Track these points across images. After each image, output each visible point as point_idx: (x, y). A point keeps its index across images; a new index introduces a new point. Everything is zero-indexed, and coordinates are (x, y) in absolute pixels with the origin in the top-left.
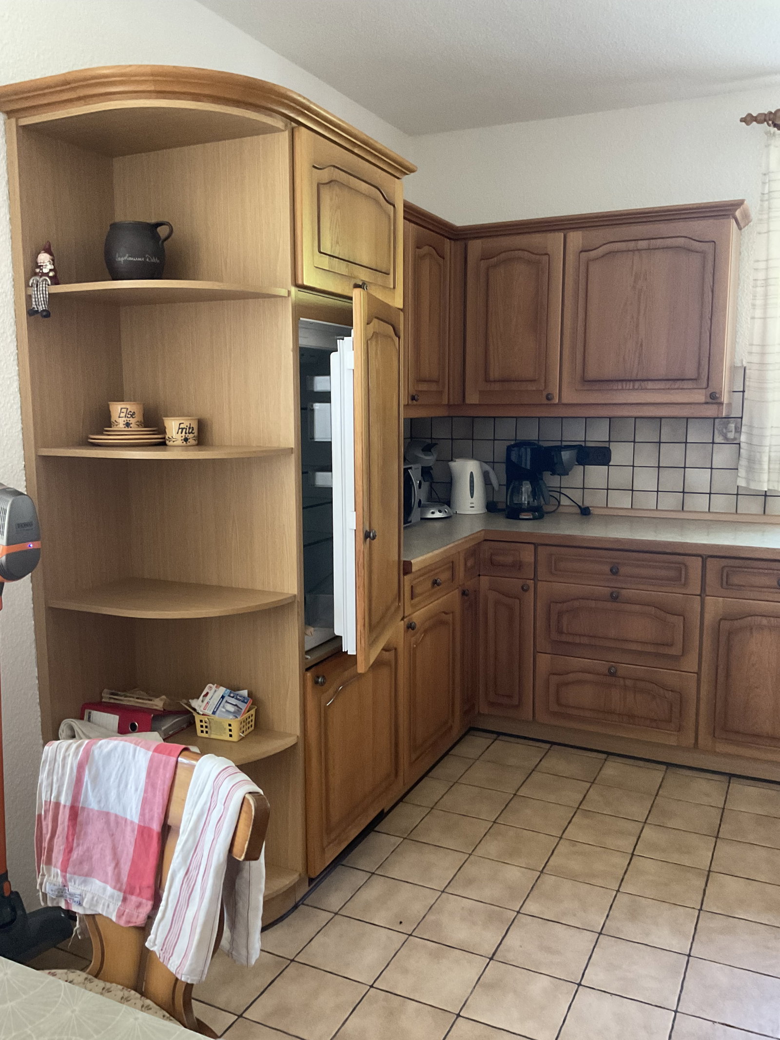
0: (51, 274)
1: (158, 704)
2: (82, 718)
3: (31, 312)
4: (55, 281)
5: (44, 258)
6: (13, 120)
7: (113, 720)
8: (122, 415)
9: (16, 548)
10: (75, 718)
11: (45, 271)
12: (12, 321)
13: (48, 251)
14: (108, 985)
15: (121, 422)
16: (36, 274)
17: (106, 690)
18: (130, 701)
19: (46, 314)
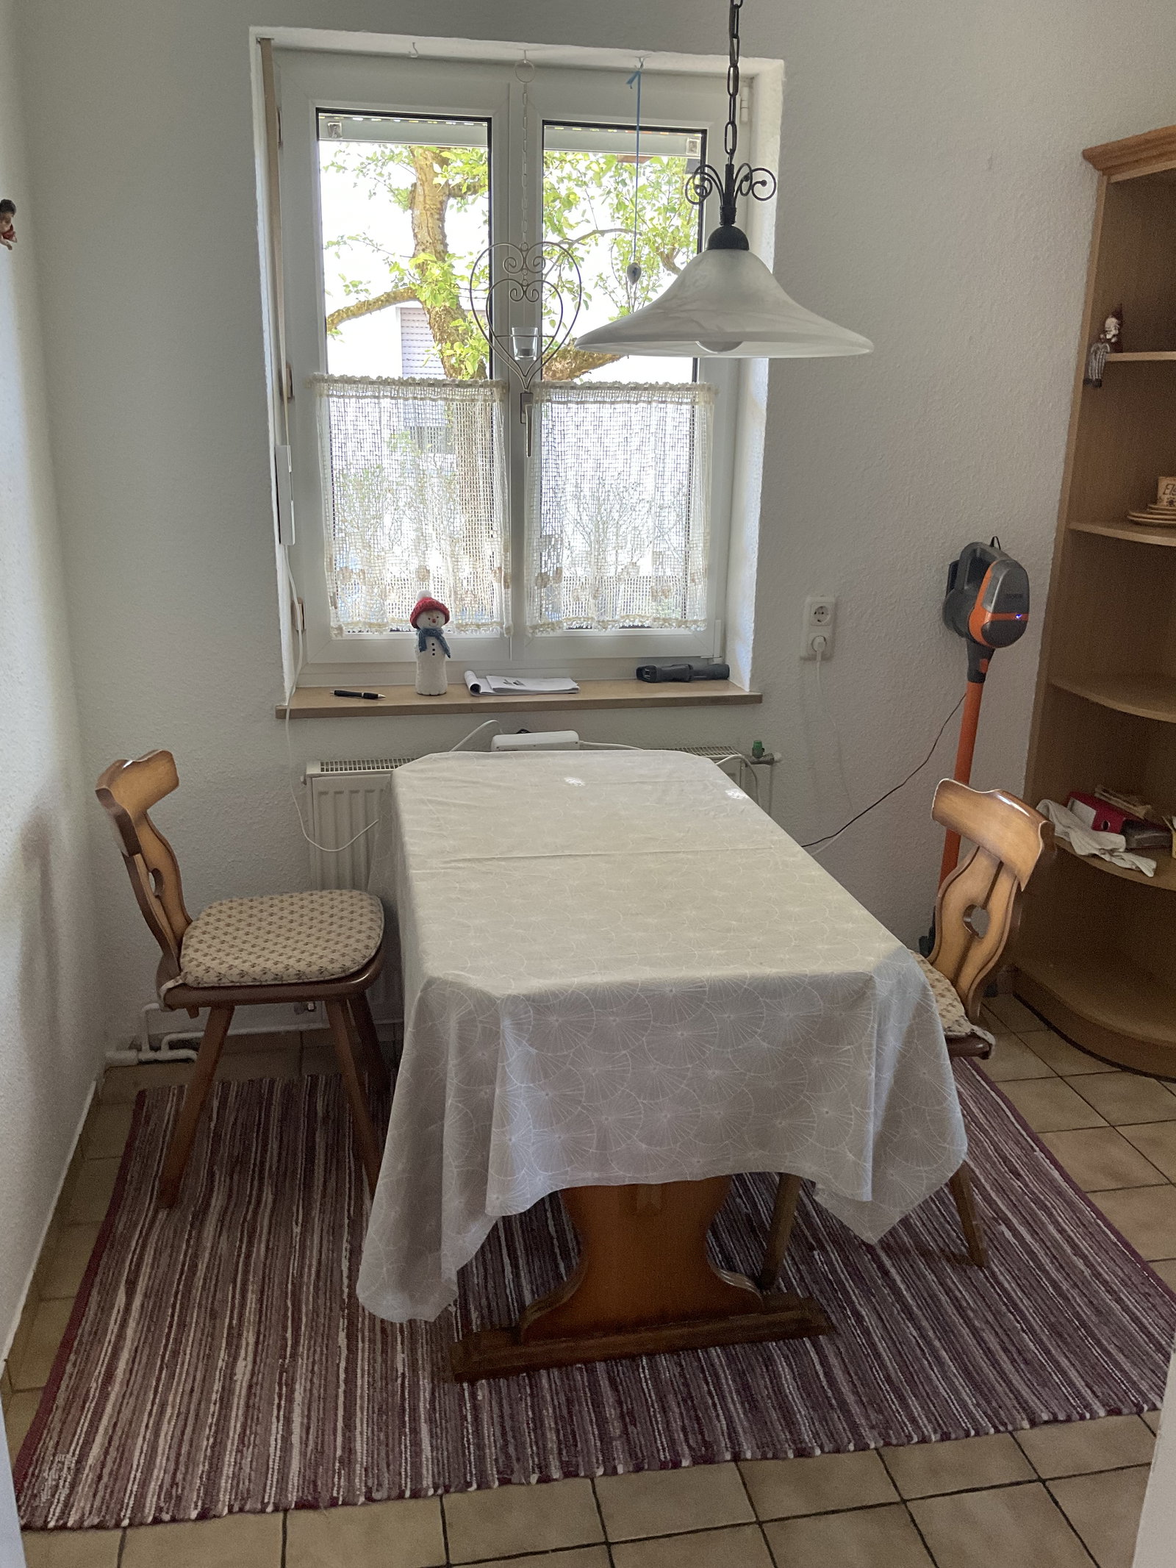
0: (1113, 340)
1: (1140, 811)
2: (1065, 805)
3: (1087, 381)
4: (1117, 347)
5: (1111, 323)
6: (1105, 177)
7: (1090, 813)
8: (1168, 491)
9: (1002, 617)
10: (1056, 801)
11: (1109, 337)
12: (1071, 389)
13: (1118, 315)
14: (934, 970)
15: (1166, 498)
16: (1099, 340)
17: (1099, 786)
18: (1118, 802)
19: (1099, 383)
